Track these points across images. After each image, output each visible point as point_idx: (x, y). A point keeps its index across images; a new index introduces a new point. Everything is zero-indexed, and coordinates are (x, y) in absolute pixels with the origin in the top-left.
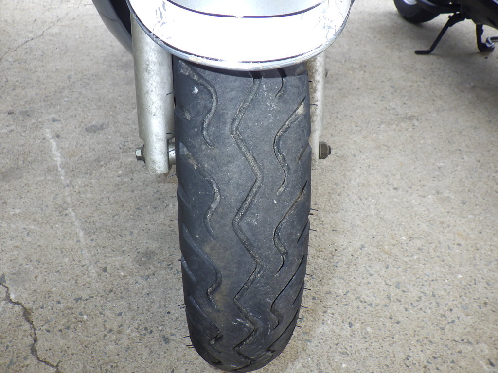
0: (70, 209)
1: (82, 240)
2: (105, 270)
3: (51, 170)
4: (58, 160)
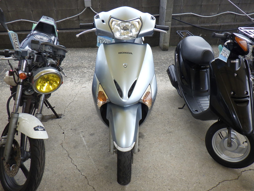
0: (90, 156)
1: (93, 163)
2: (99, 170)
3: (84, 146)
4: (85, 143)
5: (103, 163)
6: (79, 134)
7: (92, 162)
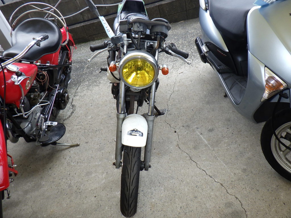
1: (225, 166)
4: (206, 142)
5: (237, 165)
6: (194, 131)
7: (223, 164)
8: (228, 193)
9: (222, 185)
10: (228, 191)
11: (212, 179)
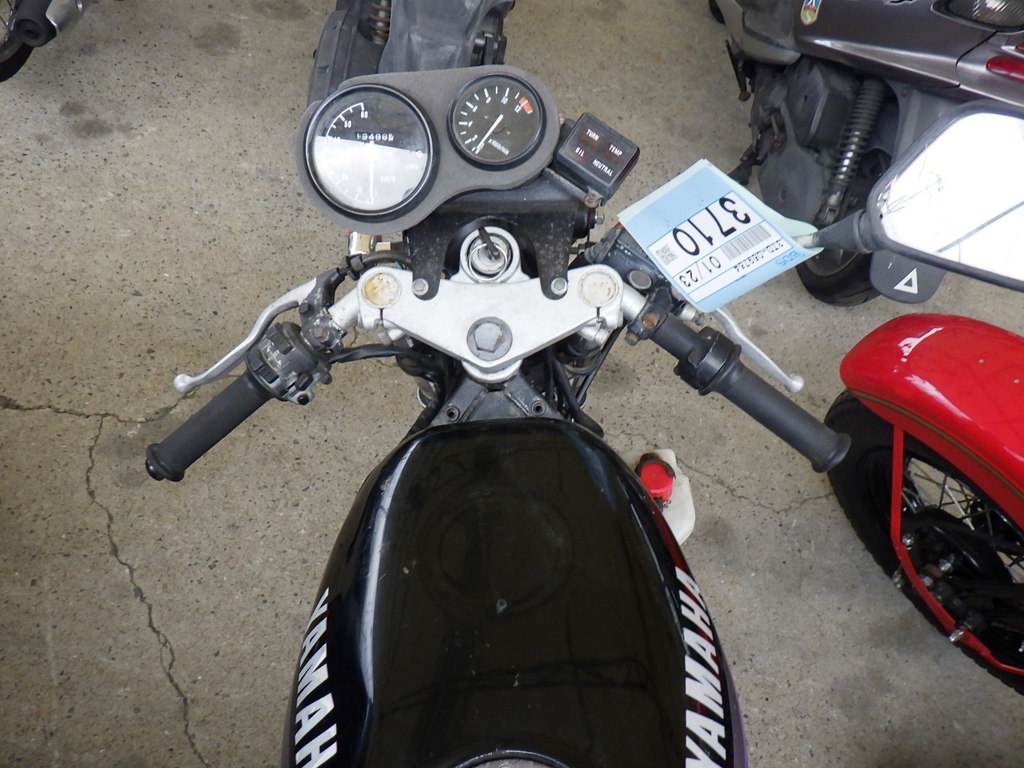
8: (111, 518)
9: (115, 551)
10: (106, 521)
11: (141, 584)
